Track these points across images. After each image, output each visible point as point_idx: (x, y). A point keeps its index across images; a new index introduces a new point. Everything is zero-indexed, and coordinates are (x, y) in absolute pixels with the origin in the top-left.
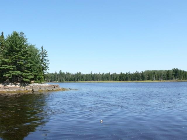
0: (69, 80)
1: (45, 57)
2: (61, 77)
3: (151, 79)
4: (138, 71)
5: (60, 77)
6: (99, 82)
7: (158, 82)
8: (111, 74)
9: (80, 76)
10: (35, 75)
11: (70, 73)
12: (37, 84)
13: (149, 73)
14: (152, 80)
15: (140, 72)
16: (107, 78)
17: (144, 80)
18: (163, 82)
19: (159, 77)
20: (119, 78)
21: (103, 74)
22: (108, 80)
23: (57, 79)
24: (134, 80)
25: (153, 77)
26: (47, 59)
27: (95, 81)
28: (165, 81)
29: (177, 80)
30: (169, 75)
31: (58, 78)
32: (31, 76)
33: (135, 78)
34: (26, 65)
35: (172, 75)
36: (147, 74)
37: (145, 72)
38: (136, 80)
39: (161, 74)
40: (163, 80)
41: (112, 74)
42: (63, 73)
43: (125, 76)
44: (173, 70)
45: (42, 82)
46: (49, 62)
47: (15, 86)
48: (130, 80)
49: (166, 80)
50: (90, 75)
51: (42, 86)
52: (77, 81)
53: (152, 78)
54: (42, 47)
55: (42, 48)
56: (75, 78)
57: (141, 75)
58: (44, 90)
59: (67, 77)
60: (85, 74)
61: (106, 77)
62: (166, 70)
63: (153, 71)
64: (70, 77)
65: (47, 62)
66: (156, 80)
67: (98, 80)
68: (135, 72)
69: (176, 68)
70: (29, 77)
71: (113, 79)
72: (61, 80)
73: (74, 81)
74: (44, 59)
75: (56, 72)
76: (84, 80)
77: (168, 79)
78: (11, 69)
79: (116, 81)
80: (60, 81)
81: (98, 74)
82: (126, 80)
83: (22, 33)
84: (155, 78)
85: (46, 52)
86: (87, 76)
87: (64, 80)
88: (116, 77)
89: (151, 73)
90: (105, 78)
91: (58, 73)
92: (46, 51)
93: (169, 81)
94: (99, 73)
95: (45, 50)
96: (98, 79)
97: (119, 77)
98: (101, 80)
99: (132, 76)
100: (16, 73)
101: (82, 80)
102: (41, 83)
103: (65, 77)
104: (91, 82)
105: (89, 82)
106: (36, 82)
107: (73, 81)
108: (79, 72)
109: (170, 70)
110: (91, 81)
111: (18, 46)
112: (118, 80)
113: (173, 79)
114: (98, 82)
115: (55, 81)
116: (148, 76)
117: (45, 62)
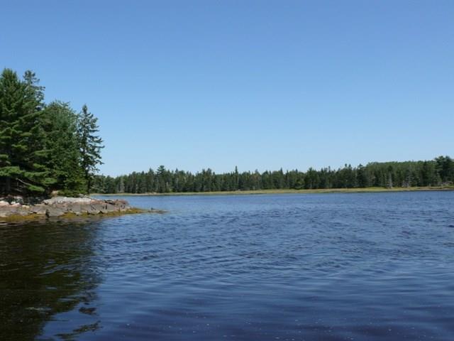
0: (181, 189)
1: (91, 131)
2: (163, 181)
3: (381, 184)
4: (350, 166)
5: (160, 182)
6: (255, 192)
7: (400, 191)
8: (285, 173)
9: (208, 179)
10: (62, 177)
11: (186, 172)
12: (65, 199)
13: (378, 169)
14: (385, 187)
15: (355, 166)
16: (275, 182)
17: (364, 187)
18: (412, 191)
19: (401, 179)
20: (304, 182)
21: (266, 172)
22: (278, 188)
23: (154, 186)
24: (340, 188)
25: (388, 178)
26: (96, 137)
27: (244, 190)
28: (416, 188)
29: (447, 185)
30: (428, 173)
31: (157, 185)
32: (49, 179)
33: (342, 181)
34: (37, 153)
35: (436, 172)
36: (371, 172)
37: (367, 167)
38: (344, 188)
39: (408, 171)
40: (413, 186)
41: (287, 174)
42: (169, 171)
43: (318, 178)
44: (438, 162)
45: (80, 194)
46: (102, 145)
47: (7, 203)
48: (331, 186)
49: (419, 185)
50: (232, 175)
51: (76, 203)
52: (202, 190)
53: (384, 182)
54: (86, 107)
55: (85, 110)
56: (195, 185)
57: (356, 175)
58: (77, 213)
59: (177, 181)
60: (222, 173)
61: (272, 181)
62: (420, 162)
63: (387, 163)
64: (186, 181)
65: (98, 145)
66: (394, 186)
67: (251, 189)
68: (343, 167)
69: (444, 157)
70: (44, 182)
71: (291, 185)
72: (164, 189)
73: (195, 191)
74: (90, 137)
75: (151, 170)
76: (219, 187)
77: (425, 184)
79: (296, 189)
80: (161, 191)
81: (254, 173)
82: (321, 187)
83: (30, 73)
84: (393, 180)
85: (95, 121)
86: (224, 179)
87: (170, 190)
88: (296, 179)
89: (382, 169)
90: (270, 182)
91: (155, 171)
92: (93, 118)
93: (426, 188)
94: (256, 171)
95: (92, 116)
96: (253, 185)
97: (303, 180)
98: (261, 188)
99: (336, 177)
100: (7, 172)
101: (214, 187)
102: (77, 197)
103: (173, 182)
104: (236, 192)
105: (229, 192)
106: (63, 193)
107: (191, 191)
108: (206, 170)
109: (431, 160)
110: (234, 190)
111: (14, 105)
112: (301, 188)
113: (436, 183)
114: (252, 192)
115: (148, 191)
116: (375, 177)
117: (93, 144)
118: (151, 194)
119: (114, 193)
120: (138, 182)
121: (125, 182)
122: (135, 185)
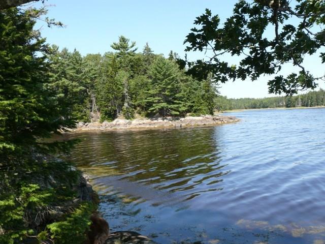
10: (191, 106)
32: (183, 108)
47: (162, 121)
70: (180, 109)
78: (155, 101)
111: (162, 73)
118: (319, 107)
119: (294, 107)
120: (311, 98)
121: (302, 99)
122: (308, 101)
